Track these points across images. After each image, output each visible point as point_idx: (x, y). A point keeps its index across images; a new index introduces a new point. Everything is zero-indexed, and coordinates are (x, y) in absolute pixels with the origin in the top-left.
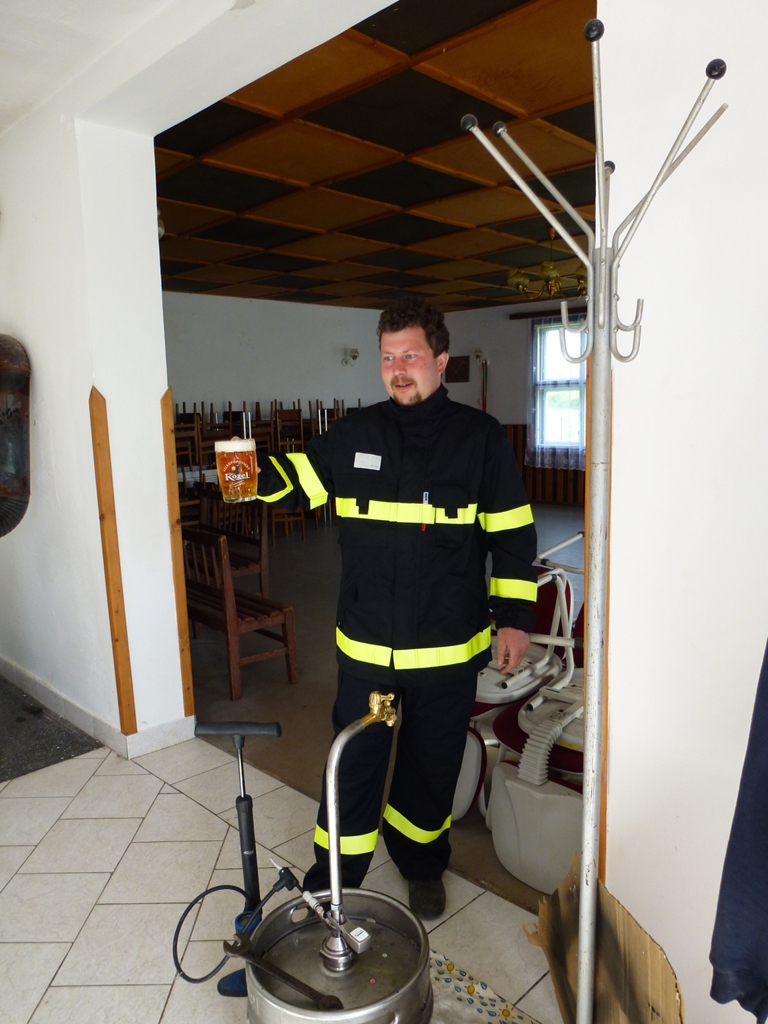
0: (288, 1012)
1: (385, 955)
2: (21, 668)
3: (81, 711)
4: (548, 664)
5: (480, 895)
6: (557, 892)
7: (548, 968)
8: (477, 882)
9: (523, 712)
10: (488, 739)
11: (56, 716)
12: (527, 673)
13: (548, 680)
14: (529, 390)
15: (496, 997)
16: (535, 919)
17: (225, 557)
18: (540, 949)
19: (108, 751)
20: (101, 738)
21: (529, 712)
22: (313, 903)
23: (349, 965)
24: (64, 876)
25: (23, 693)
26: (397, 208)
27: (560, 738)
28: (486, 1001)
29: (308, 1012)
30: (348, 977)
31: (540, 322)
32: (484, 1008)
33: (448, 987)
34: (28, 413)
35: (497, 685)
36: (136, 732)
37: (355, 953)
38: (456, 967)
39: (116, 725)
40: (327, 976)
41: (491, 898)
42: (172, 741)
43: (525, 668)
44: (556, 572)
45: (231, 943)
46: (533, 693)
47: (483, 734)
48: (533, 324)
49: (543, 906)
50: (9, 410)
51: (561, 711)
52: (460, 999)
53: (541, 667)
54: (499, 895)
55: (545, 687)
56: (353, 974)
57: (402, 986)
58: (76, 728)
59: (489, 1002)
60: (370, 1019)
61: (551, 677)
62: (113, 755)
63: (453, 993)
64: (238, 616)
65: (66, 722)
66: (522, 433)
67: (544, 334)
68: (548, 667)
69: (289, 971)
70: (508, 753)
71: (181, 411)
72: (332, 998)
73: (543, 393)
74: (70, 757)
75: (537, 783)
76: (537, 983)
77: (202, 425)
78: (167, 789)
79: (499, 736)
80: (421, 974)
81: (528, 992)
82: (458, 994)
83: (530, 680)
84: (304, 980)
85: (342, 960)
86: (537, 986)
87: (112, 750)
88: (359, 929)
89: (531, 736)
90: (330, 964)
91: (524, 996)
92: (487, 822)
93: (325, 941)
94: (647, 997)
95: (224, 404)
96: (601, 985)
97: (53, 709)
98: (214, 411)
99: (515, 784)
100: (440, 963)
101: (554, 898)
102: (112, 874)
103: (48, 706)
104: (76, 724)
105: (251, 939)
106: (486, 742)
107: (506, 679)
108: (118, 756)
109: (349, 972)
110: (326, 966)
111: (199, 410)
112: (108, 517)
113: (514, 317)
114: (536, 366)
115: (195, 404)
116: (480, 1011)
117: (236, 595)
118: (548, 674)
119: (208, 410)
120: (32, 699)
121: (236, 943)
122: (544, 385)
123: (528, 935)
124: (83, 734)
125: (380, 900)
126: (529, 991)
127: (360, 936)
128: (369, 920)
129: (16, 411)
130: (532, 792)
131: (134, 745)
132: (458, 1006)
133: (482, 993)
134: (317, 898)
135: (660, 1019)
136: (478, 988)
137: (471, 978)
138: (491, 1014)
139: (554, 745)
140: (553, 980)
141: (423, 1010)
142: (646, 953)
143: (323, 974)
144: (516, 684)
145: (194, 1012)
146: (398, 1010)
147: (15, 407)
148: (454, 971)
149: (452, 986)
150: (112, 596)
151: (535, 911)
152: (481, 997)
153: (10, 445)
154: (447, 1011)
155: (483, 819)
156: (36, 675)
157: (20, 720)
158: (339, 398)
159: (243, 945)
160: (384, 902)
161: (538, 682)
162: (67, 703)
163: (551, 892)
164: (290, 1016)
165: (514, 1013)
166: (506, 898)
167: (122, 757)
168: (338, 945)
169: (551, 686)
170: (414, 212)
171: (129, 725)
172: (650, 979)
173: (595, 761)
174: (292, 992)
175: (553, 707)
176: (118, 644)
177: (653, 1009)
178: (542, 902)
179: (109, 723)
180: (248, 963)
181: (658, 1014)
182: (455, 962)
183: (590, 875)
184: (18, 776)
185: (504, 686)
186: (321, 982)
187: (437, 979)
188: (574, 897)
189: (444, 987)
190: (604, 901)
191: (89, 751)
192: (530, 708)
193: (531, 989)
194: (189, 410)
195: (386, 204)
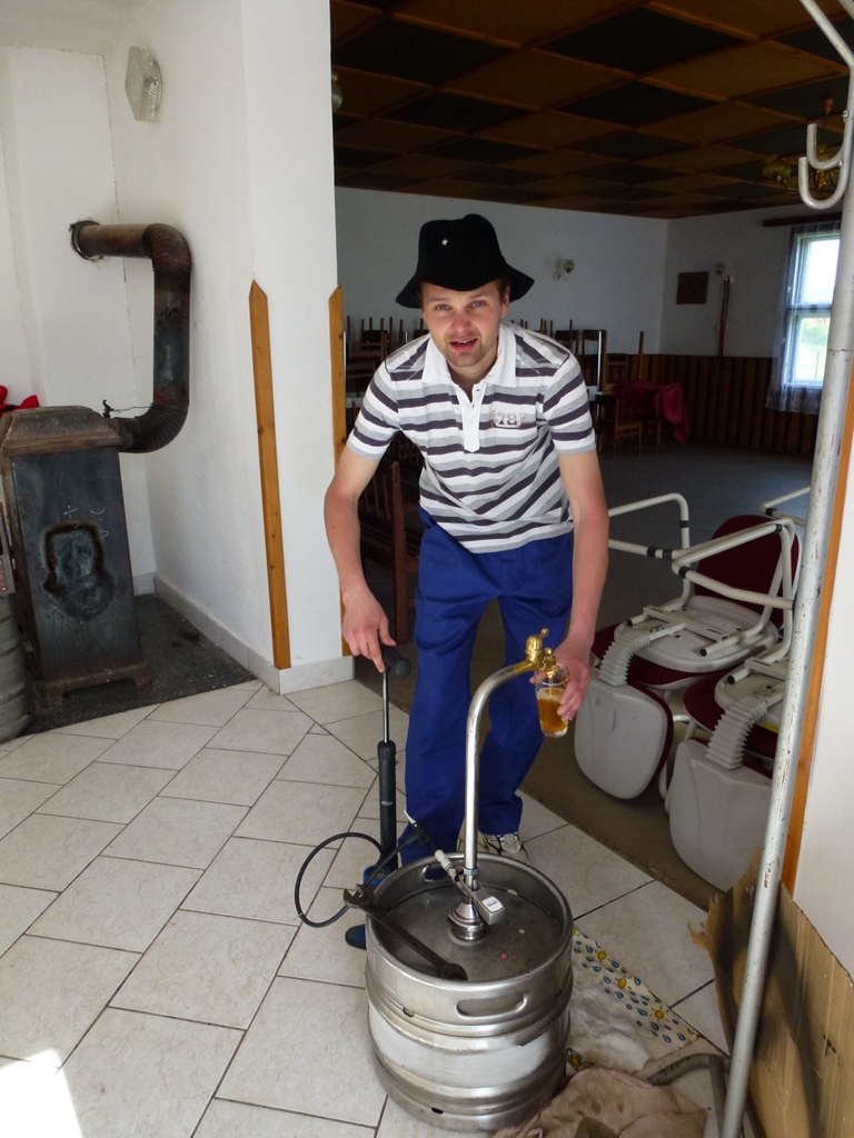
0: (404, 974)
1: (522, 931)
2: (181, 592)
3: (237, 642)
4: (761, 632)
5: (646, 884)
6: (731, 891)
7: (713, 977)
8: (646, 868)
9: (721, 684)
10: (678, 714)
11: (212, 644)
12: (733, 640)
13: (757, 651)
14: (779, 314)
15: (649, 995)
16: (703, 916)
17: (396, 486)
18: (707, 953)
19: (260, 684)
20: (254, 670)
21: (729, 686)
22: (445, 864)
23: (479, 935)
24: (203, 804)
25: (181, 617)
26: (628, 75)
27: (763, 718)
28: (638, 997)
29: (425, 977)
30: (477, 948)
31: (801, 231)
32: (634, 1005)
33: (596, 976)
34: (188, 313)
35: (695, 651)
36: (290, 667)
37: (485, 923)
38: (608, 957)
39: (269, 657)
40: (453, 944)
41: (659, 890)
42: (327, 680)
43: (731, 635)
44: (783, 522)
45: (353, 894)
46: (738, 664)
47: (672, 707)
48: (793, 232)
49: (715, 903)
50: (167, 309)
51: (769, 687)
52: (608, 991)
53: (751, 636)
54: (668, 886)
55: (752, 658)
56: (483, 946)
57: (534, 967)
58: (231, 658)
59: (641, 1000)
60: (494, 995)
61: (763, 648)
62: (265, 689)
63: (601, 983)
64: (408, 553)
65: (222, 651)
66: (766, 367)
67: (806, 245)
68: (760, 637)
69: (415, 932)
70: (698, 731)
71: (367, 328)
72: (456, 966)
73: (797, 320)
74: (221, 687)
75: (728, 766)
76: (700, 989)
77: (389, 344)
78: (317, 729)
79: (691, 712)
80: (558, 957)
81: (688, 996)
82: (606, 985)
83: (736, 649)
84: (428, 944)
85: (471, 929)
86: (700, 992)
87: (264, 684)
88: (492, 899)
89: (726, 712)
90: (459, 932)
91: (683, 999)
92: (666, 805)
93: (456, 905)
94: (823, 1028)
95: (415, 322)
96: (770, 1004)
97: (209, 637)
98: (404, 328)
99: (701, 765)
100: (590, 950)
101: (727, 897)
102: (251, 808)
103: (206, 634)
104: (232, 654)
105: (375, 892)
106: (676, 718)
107: (707, 646)
108: (271, 690)
109: (480, 942)
110: (453, 932)
111: (386, 327)
112: (267, 431)
113: (769, 223)
114: (792, 286)
115: (382, 320)
116: (629, 1007)
117: (407, 530)
118: (759, 644)
119: (396, 328)
120: (188, 624)
121: (358, 893)
122: (800, 309)
123: (693, 934)
124: (237, 665)
125: (524, 871)
126: (690, 995)
127: (493, 906)
128: (510, 891)
129: (175, 310)
130: (720, 775)
131: (287, 680)
132: (604, 998)
133: (635, 988)
134: (451, 860)
135: (837, 1056)
136: (630, 983)
137: (624, 971)
138: (641, 1012)
139: (754, 726)
140: (717, 988)
141: (557, 996)
142: (829, 977)
143: (450, 941)
144: (718, 652)
145: (318, 957)
146: (527, 992)
147: (175, 305)
148: (605, 961)
149: (601, 976)
150: (269, 519)
151: (705, 908)
152: (632, 993)
153: (168, 348)
154: (592, 1001)
155: (662, 801)
156: (195, 601)
157: (176, 645)
158: (548, 318)
159: (365, 897)
160: (529, 874)
161: (745, 652)
162: (223, 632)
163: (726, 890)
164: (406, 978)
165: (668, 1016)
166: (677, 891)
167: (274, 692)
168: (469, 913)
169: (761, 658)
170: (649, 79)
171: (282, 659)
172: (829, 1008)
173: (792, 739)
174: (413, 954)
175: (761, 682)
176: (273, 571)
177: (829, 1044)
178: (714, 900)
179: (263, 656)
180: (368, 916)
181: (834, 1050)
182: (608, 951)
183: (771, 875)
184: (168, 700)
185: (703, 653)
186: (446, 949)
187: (585, 966)
188: (749, 900)
189: (591, 975)
190: (785, 908)
191: (241, 682)
192: (731, 680)
193: (693, 993)
194: (376, 327)
195: (615, 70)
